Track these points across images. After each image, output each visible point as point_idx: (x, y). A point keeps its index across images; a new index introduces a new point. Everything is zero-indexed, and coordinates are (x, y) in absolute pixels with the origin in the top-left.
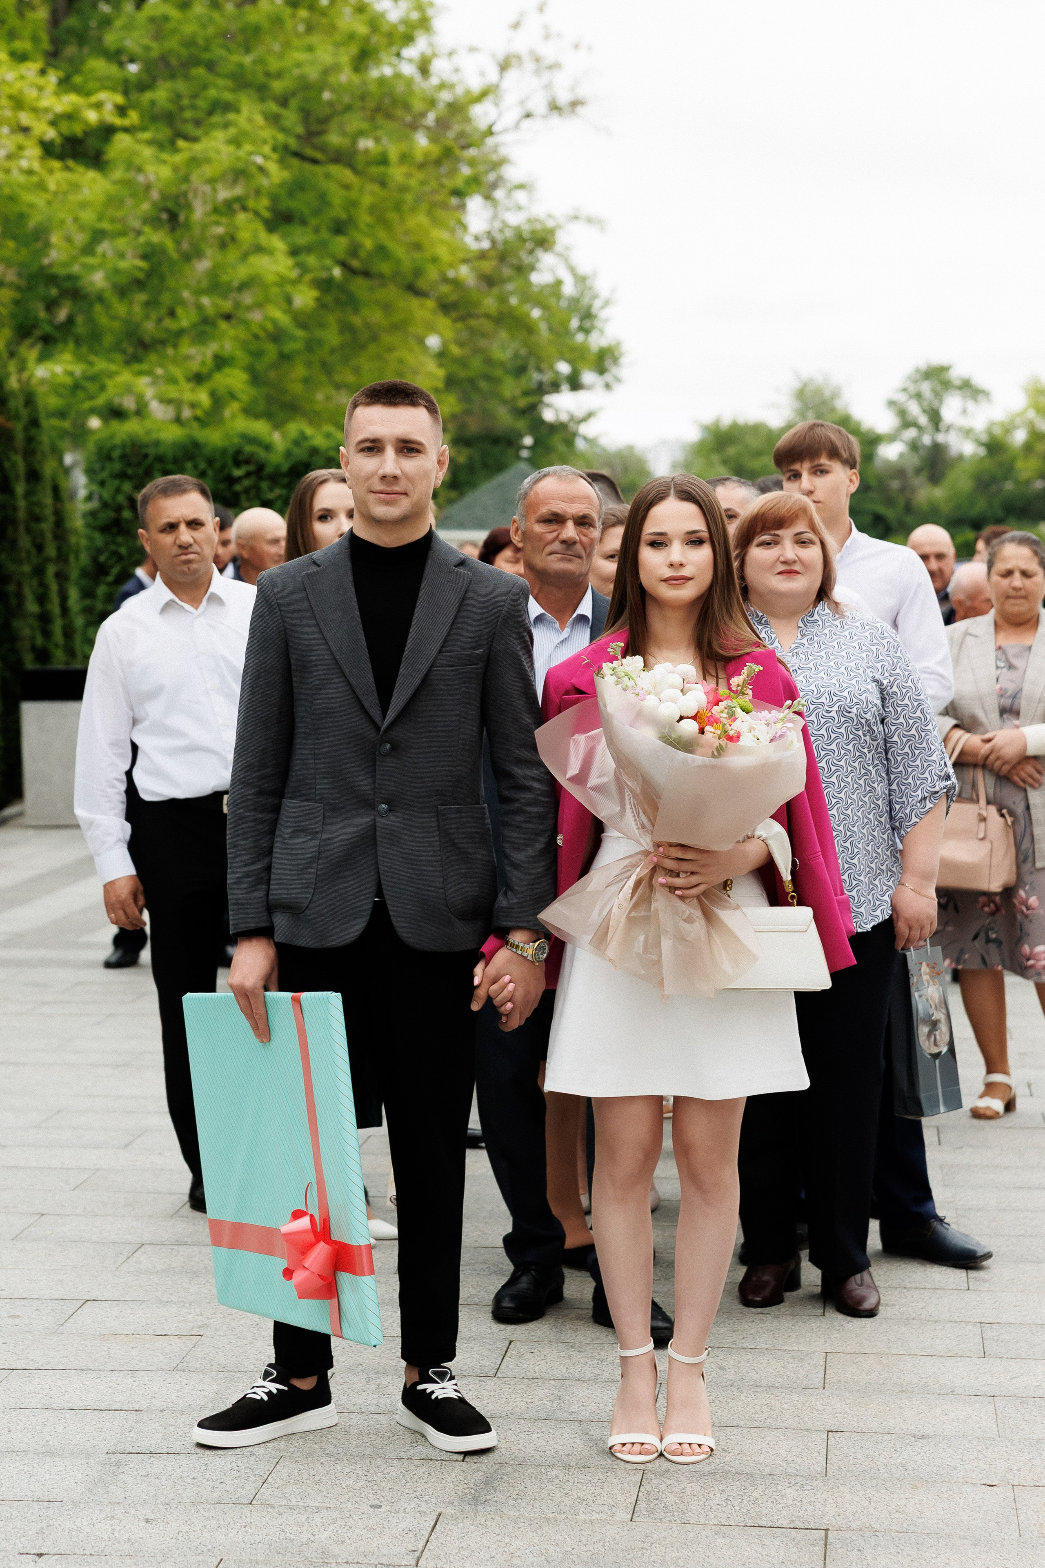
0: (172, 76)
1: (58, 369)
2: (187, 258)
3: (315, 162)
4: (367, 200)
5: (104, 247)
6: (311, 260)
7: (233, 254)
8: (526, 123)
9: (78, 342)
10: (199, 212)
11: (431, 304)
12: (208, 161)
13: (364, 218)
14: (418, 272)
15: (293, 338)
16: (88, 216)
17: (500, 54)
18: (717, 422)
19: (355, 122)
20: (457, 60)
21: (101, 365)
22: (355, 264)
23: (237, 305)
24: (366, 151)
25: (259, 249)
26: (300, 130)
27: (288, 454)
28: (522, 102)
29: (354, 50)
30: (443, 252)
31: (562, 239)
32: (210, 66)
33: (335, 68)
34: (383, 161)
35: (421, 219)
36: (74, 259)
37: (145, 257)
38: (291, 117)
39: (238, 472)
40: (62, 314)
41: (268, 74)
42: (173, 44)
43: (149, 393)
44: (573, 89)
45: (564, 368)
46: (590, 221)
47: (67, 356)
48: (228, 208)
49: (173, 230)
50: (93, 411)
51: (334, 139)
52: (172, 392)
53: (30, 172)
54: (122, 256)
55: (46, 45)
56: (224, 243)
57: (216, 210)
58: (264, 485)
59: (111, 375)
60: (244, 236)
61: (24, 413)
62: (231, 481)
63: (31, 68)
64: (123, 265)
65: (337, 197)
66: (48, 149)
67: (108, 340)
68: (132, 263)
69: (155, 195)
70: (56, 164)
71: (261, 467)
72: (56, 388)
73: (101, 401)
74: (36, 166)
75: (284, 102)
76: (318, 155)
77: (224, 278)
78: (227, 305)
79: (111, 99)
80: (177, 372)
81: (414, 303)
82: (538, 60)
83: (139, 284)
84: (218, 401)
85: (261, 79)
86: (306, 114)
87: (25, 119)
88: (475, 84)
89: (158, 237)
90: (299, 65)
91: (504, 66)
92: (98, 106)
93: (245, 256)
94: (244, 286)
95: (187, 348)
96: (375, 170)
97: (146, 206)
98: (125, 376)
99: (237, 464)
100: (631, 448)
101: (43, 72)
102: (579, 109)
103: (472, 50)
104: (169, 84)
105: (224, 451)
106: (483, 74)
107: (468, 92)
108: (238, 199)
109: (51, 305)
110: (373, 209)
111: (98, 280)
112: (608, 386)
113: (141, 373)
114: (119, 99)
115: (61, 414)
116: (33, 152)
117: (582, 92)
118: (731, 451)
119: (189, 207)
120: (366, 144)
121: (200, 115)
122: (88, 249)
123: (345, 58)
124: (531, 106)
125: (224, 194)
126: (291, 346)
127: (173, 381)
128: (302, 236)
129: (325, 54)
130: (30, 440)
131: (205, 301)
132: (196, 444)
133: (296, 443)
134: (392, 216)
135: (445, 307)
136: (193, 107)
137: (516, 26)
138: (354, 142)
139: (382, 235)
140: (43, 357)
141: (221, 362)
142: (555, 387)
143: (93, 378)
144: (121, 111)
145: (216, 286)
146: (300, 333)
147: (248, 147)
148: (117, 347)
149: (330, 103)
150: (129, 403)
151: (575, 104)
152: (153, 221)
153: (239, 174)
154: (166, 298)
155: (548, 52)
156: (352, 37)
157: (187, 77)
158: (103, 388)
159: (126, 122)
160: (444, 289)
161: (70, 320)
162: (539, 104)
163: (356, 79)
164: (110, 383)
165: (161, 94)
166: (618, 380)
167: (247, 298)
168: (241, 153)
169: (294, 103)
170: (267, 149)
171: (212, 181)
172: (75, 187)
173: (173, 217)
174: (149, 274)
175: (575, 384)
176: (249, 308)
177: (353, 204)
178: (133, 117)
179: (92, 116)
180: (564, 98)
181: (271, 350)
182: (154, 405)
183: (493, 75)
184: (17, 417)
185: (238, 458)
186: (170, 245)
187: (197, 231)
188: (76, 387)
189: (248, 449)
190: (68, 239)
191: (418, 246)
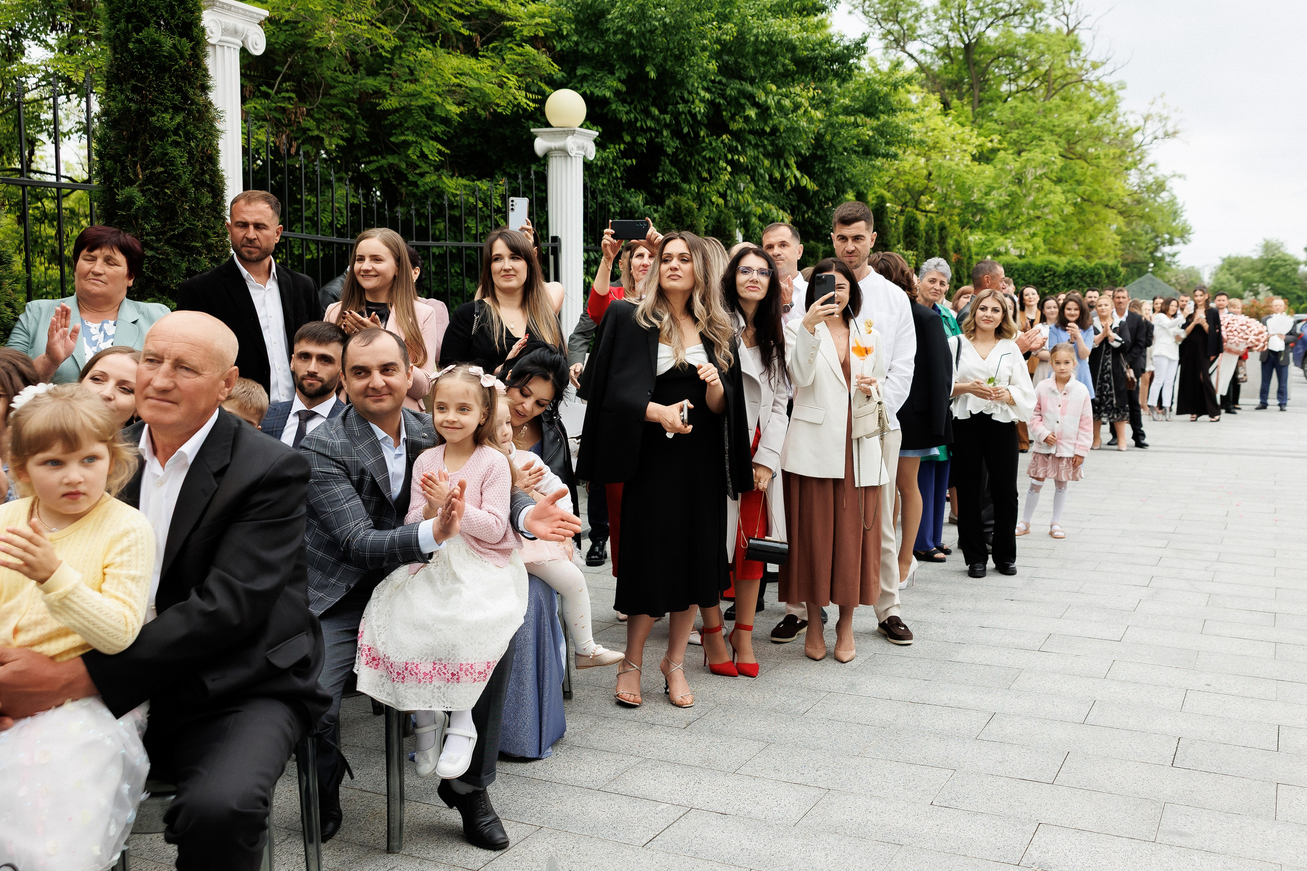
0: (1018, 129)
1: (977, 238)
2: (1025, 196)
3: (1071, 159)
4: (1089, 173)
5: (994, 192)
6: (1069, 195)
7: (1041, 195)
8: (1155, 141)
9: (983, 228)
10: (1030, 178)
11: (1115, 211)
12: (1034, 160)
13: (1089, 180)
14: (1110, 200)
15: (1061, 226)
16: (988, 181)
17: (1145, 113)
18: (1229, 257)
19: (1088, 142)
20: (1126, 116)
21: (992, 235)
22: (1085, 197)
23: (1043, 213)
24: (1091, 153)
25: (1050, 192)
26: (1066, 146)
27: (1065, 268)
28: (1154, 133)
29: (1088, 115)
30: (1120, 192)
31: (1168, 185)
32: (1033, 124)
33: (1081, 122)
34: (1098, 158)
35: (1112, 178)
36: (982, 198)
37: (1009, 196)
38: (1063, 142)
39: (1046, 275)
40: (978, 218)
41: (1054, 126)
42: (1018, 116)
43: (1010, 246)
44: (1174, 127)
45: (1167, 236)
46: (1180, 177)
47: (980, 233)
48: (1039, 178)
49: (1020, 186)
50: (989, 253)
51: (1079, 149)
52: (1019, 245)
53: (967, 166)
54: (1001, 195)
55: (972, 119)
56: (1039, 190)
57: (1036, 178)
58: (1056, 279)
59: (996, 239)
60: (1046, 187)
61: (968, 254)
62: (1044, 277)
63: (967, 129)
64: (1001, 198)
65: (1078, 171)
66: (974, 158)
67: (994, 227)
68: (1005, 198)
69: (1013, 173)
70: (976, 163)
71: (1055, 273)
72: (976, 245)
73: (991, 249)
74: (969, 163)
75: (1060, 136)
76: (1071, 156)
77: (1038, 203)
78: (1038, 213)
79: (997, 138)
80: (1020, 237)
81: (1110, 211)
82: (1160, 116)
83: (1006, 206)
84: (1035, 249)
85: (1051, 128)
86: (1068, 142)
87: (964, 147)
88: (1134, 125)
89: (1015, 188)
90: (1066, 121)
91: (1146, 120)
92: (991, 141)
93: (1045, 196)
94: (1045, 206)
95: (1023, 229)
96: (1094, 161)
97: (1010, 178)
98: (1001, 239)
99: (1046, 271)
100: (1193, 267)
101: (972, 130)
102: (1178, 135)
103: (1132, 112)
104: (1017, 131)
105: (1041, 267)
106: (1136, 121)
107: (1131, 129)
108: (1044, 174)
109: (974, 215)
110: (1092, 176)
111: (991, 205)
112: (1184, 243)
113: (1006, 238)
114: (999, 137)
115: (977, 254)
116: (968, 158)
117: (1179, 127)
118: (1234, 270)
119: (1026, 178)
120: (1091, 150)
121: (1028, 141)
122: (987, 194)
123: (1085, 118)
124: (1157, 134)
125: (1039, 172)
126: (1059, 229)
127: (1019, 241)
128: (1066, 187)
129: (1077, 117)
130: (968, 263)
131: (1031, 212)
132: (1030, 264)
133: (1068, 264)
134: (1101, 178)
135: (1121, 213)
136: (1025, 139)
137: (1153, 103)
138: (1087, 150)
139: (1096, 186)
140: (971, 233)
141: (1034, 235)
142: (1163, 243)
143: (989, 241)
144: (1000, 142)
145: (1035, 206)
146: (1063, 224)
147: (1050, 154)
148: (997, 230)
149: (1078, 136)
150: (1002, 249)
151: (1175, 133)
152: (1013, 183)
153: (1045, 164)
154: (1016, 211)
155: (1165, 113)
156: (1087, 111)
157: (1023, 129)
158: (992, 244)
159: (1002, 146)
160: (1120, 206)
161: (981, 221)
162: (1160, 134)
163: (1089, 126)
164: (995, 242)
165: (1014, 135)
166: (1189, 241)
167: (1046, 210)
168: (1047, 156)
169: (1064, 136)
170: (1056, 155)
171: (1035, 168)
172: (984, 172)
173: (1020, 181)
174: (1011, 202)
175: (1171, 243)
176: (1047, 214)
177: (1085, 174)
178: (1005, 144)
179: (989, 145)
180: (1170, 130)
181: (1052, 230)
182: (1012, 249)
183: (1141, 122)
184: (965, 255)
185: (1046, 269)
186: (1019, 191)
187: (1029, 185)
188: (983, 244)
189: (1050, 266)
190: (980, 190)
191: (1110, 190)
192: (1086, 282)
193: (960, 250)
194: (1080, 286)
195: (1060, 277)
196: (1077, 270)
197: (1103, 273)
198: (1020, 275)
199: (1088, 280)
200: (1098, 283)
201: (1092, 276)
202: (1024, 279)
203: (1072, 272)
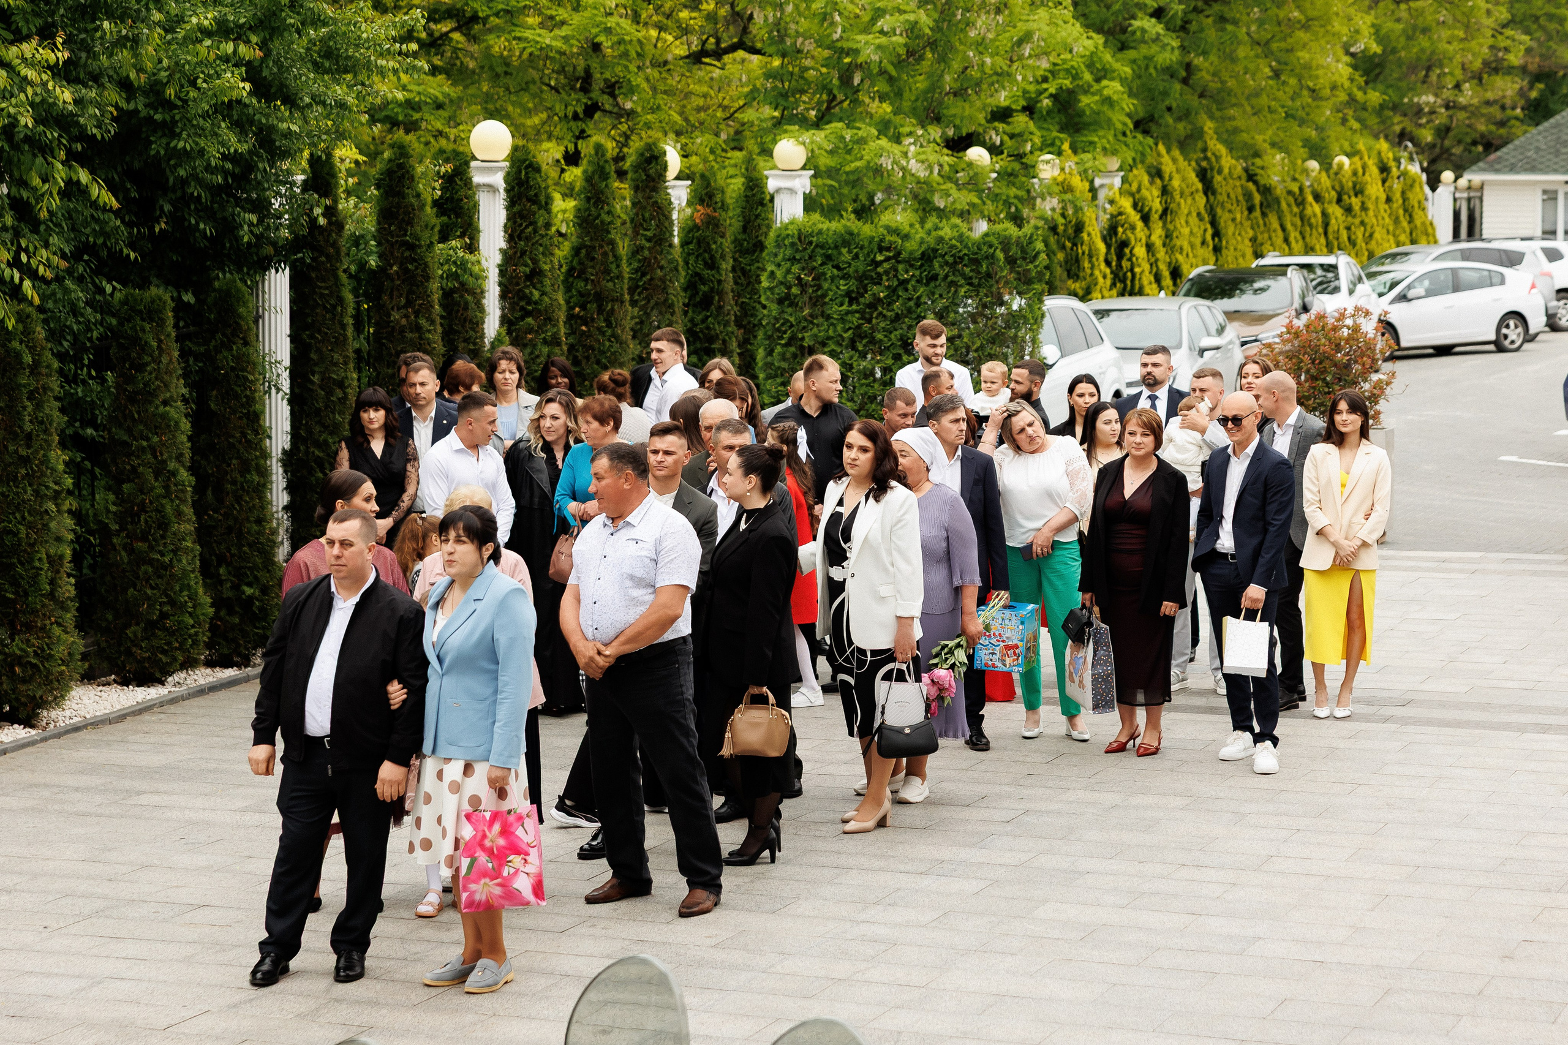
27: (921, 243)
39: (879, 258)
58: (901, 267)
62: (878, 264)
71: (899, 253)
99: (881, 249)
185: (882, 246)
189: (890, 238)
192: (963, 275)
193: (711, 196)
194: (953, 283)
195: (910, 263)
196: (943, 249)
197: (1000, 255)
198: (829, 258)
199: (967, 270)
200: (989, 275)
201: (976, 262)
202: (837, 267)
203: (935, 250)
